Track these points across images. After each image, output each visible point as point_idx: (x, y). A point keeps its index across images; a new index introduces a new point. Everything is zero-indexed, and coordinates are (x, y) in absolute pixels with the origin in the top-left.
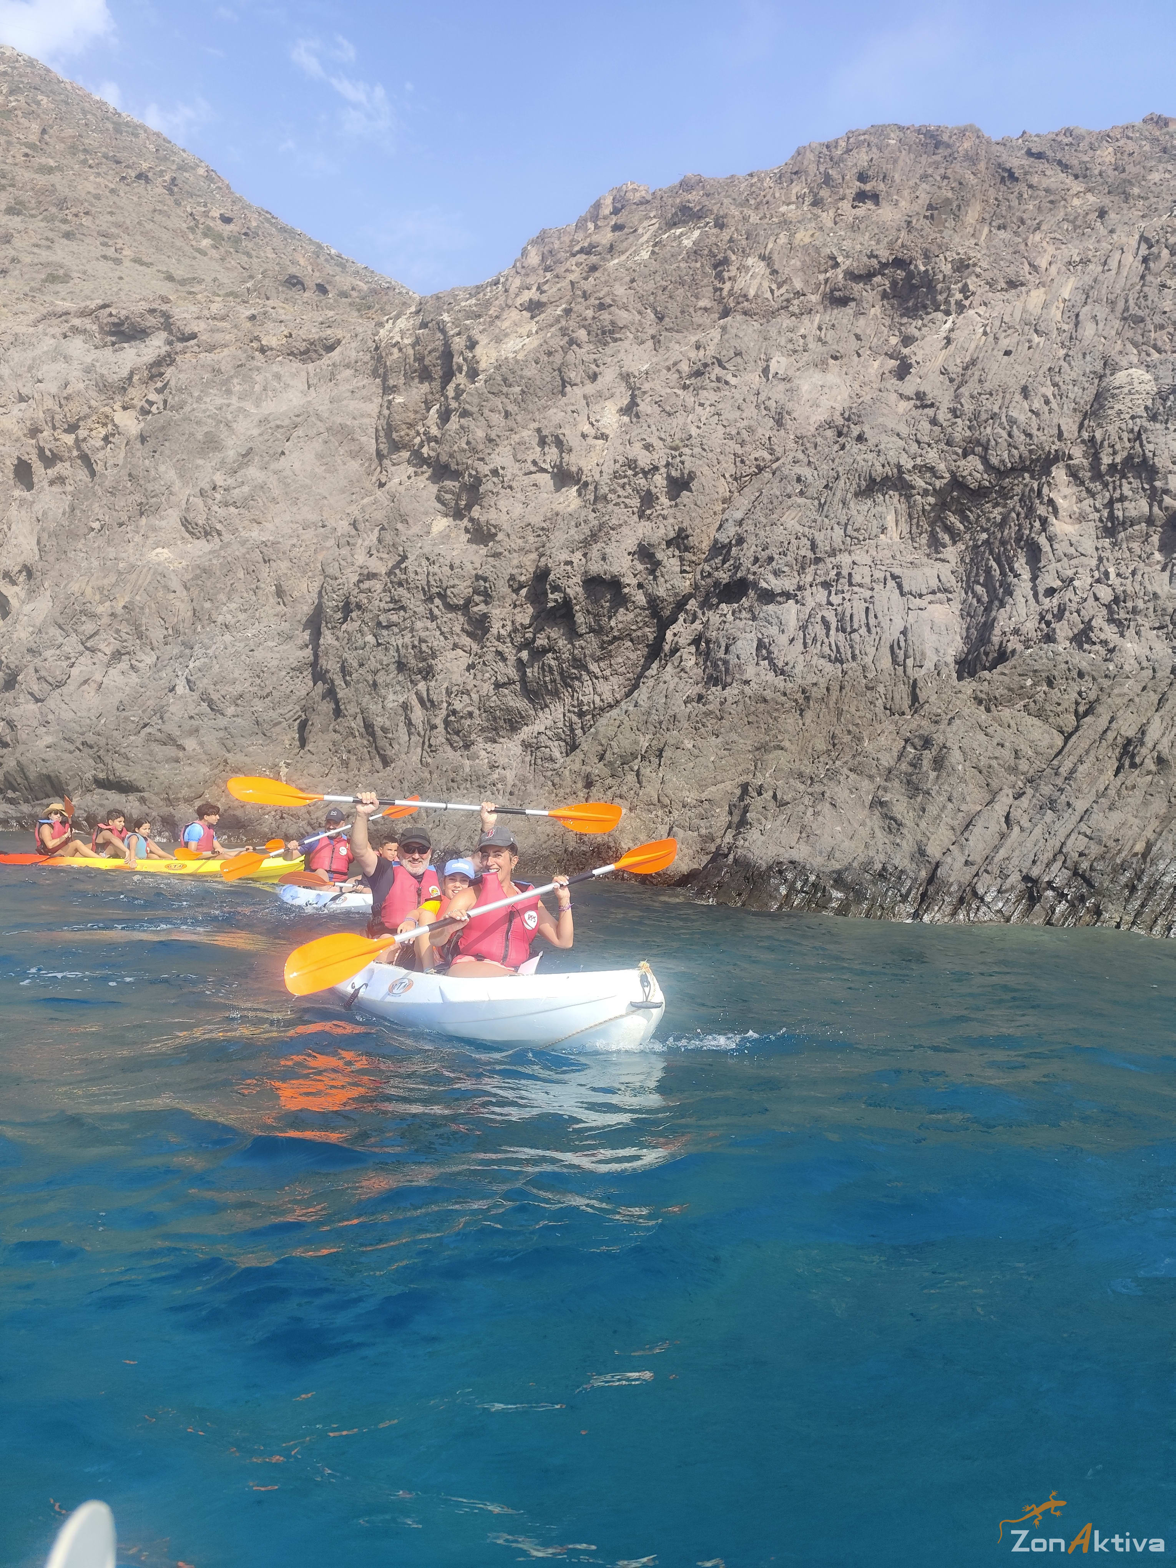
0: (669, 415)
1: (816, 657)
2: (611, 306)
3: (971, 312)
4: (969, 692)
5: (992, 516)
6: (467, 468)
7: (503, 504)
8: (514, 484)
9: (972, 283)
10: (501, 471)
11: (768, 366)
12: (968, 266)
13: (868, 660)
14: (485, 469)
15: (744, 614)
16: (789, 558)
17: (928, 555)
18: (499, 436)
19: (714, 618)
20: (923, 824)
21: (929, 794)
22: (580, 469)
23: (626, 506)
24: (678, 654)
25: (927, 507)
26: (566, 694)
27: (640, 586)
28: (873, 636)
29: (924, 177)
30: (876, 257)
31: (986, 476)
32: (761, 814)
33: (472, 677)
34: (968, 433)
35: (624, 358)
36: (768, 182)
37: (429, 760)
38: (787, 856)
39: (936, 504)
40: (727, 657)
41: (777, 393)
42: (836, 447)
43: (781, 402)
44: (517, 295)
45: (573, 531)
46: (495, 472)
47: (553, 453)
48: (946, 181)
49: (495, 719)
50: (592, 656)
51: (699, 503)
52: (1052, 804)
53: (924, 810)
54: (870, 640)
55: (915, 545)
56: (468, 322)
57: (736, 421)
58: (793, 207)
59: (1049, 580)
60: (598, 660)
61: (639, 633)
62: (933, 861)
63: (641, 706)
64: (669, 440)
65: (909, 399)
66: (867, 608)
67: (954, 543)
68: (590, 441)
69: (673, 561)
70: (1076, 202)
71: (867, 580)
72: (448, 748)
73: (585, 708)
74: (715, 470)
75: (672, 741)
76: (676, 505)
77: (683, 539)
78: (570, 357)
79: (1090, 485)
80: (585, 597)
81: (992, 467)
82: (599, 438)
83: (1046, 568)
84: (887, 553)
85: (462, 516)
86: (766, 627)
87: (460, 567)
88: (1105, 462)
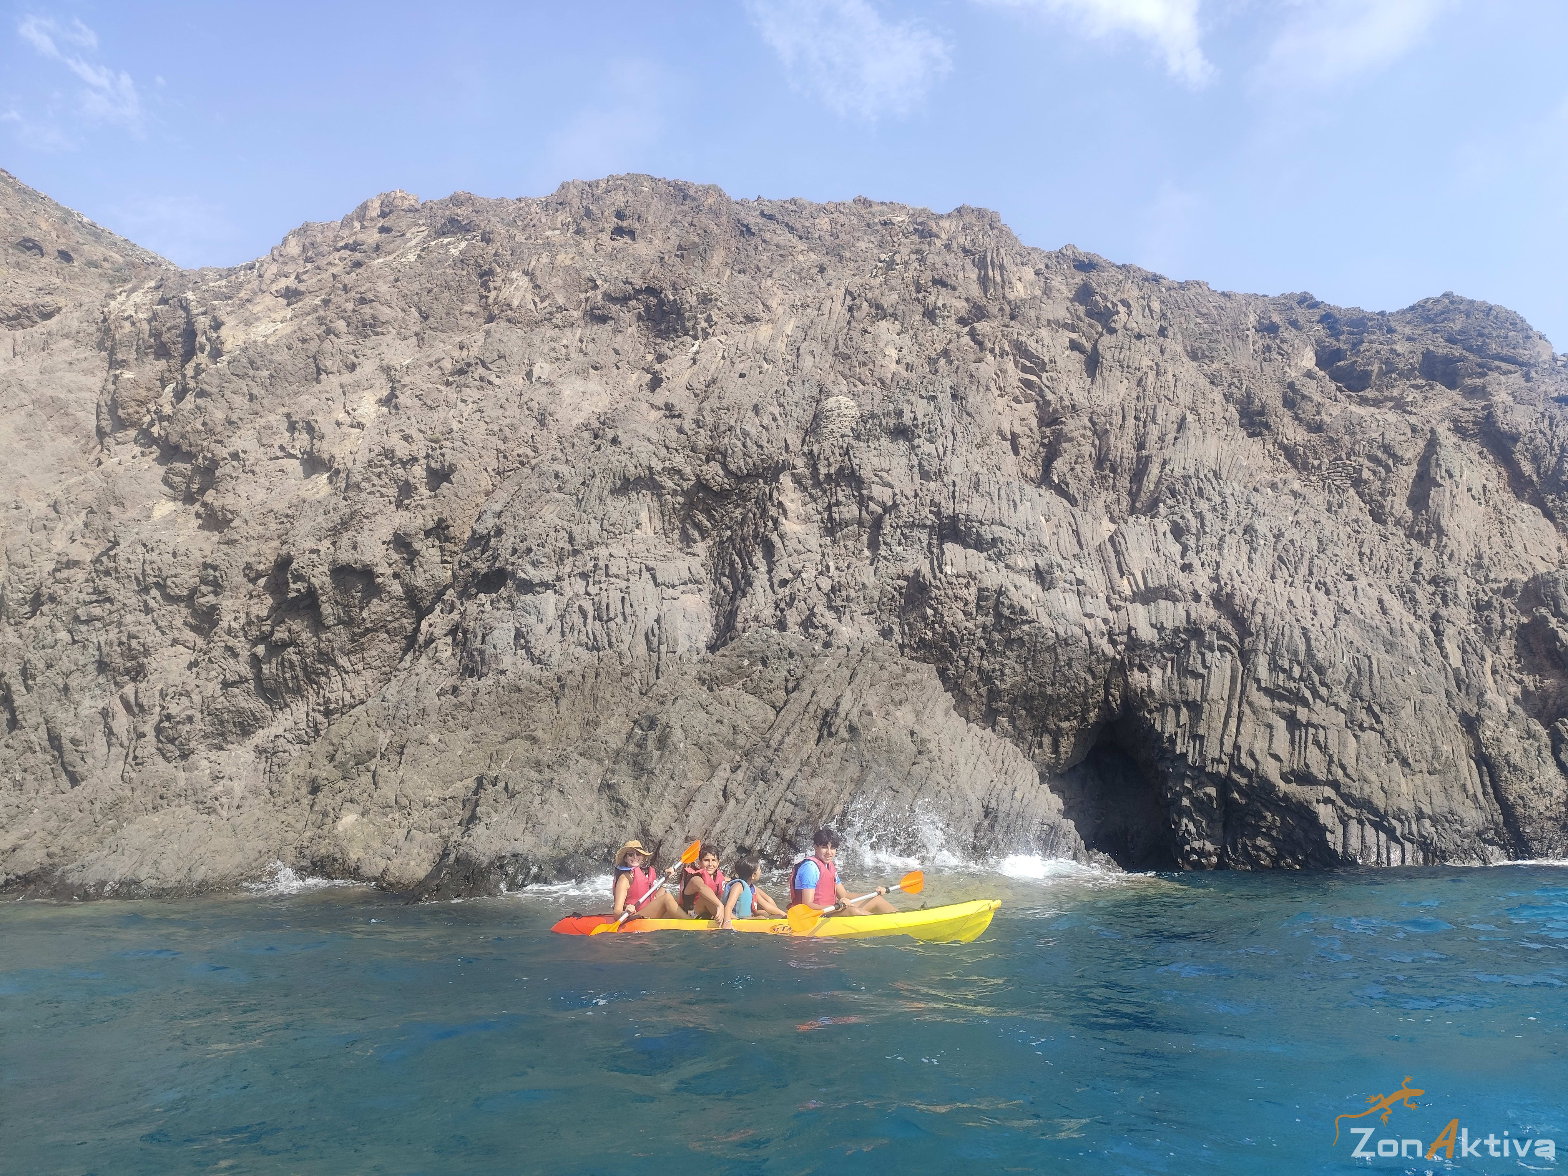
0: (431, 408)
1: (573, 646)
2: (373, 301)
3: (714, 339)
4: (694, 673)
5: (734, 515)
6: (202, 450)
7: (242, 489)
8: (257, 469)
9: (715, 314)
10: (242, 455)
11: (531, 370)
12: (711, 300)
13: (624, 647)
14: (222, 452)
15: (502, 604)
16: (547, 549)
17: (681, 550)
18: (241, 419)
19: (471, 607)
20: (647, 804)
21: (653, 773)
22: (333, 456)
23: (382, 495)
24: (433, 645)
25: (677, 506)
26: (311, 692)
27: (396, 576)
28: (629, 624)
29: (674, 222)
30: (631, 283)
31: (726, 480)
32: (491, 806)
33: (194, 676)
34: (710, 442)
35: (386, 351)
36: (534, 208)
37: (133, 775)
38: (509, 849)
39: (685, 504)
40: (484, 647)
41: (540, 395)
42: (592, 448)
43: (544, 404)
44: (273, 281)
45: (320, 519)
46: (235, 456)
47: (303, 439)
48: (693, 228)
49: (221, 723)
50: (341, 649)
51: (459, 494)
52: (762, 775)
53: (648, 790)
54: (625, 628)
55: (669, 540)
56: (216, 303)
57: (498, 418)
58: (558, 232)
59: (782, 572)
60: (348, 654)
61: (396, 624)
62: (656, 840)
63: (388, 701)
64: (429, 432)
65: (659, 409)
66: (623, 598)
67: (704, 539)
68: (345, 429)
69: (433, 551)
70: (801, 258)
71: (623, 571)
72: (159, 760)
73: (332, 706)
74: (477, 463)
75: (416, 736)
76: (436, 496)
77: (443, 529)
78: (327, 346)
79: (812, 491)
80: (333, 587)
81: (731, 472)
82: (355, 427)
83: (779, 562)
84: (643, 547)
85: (194, 501)
86: (524, 617)
87: (185, 555)
88: (822, 472)
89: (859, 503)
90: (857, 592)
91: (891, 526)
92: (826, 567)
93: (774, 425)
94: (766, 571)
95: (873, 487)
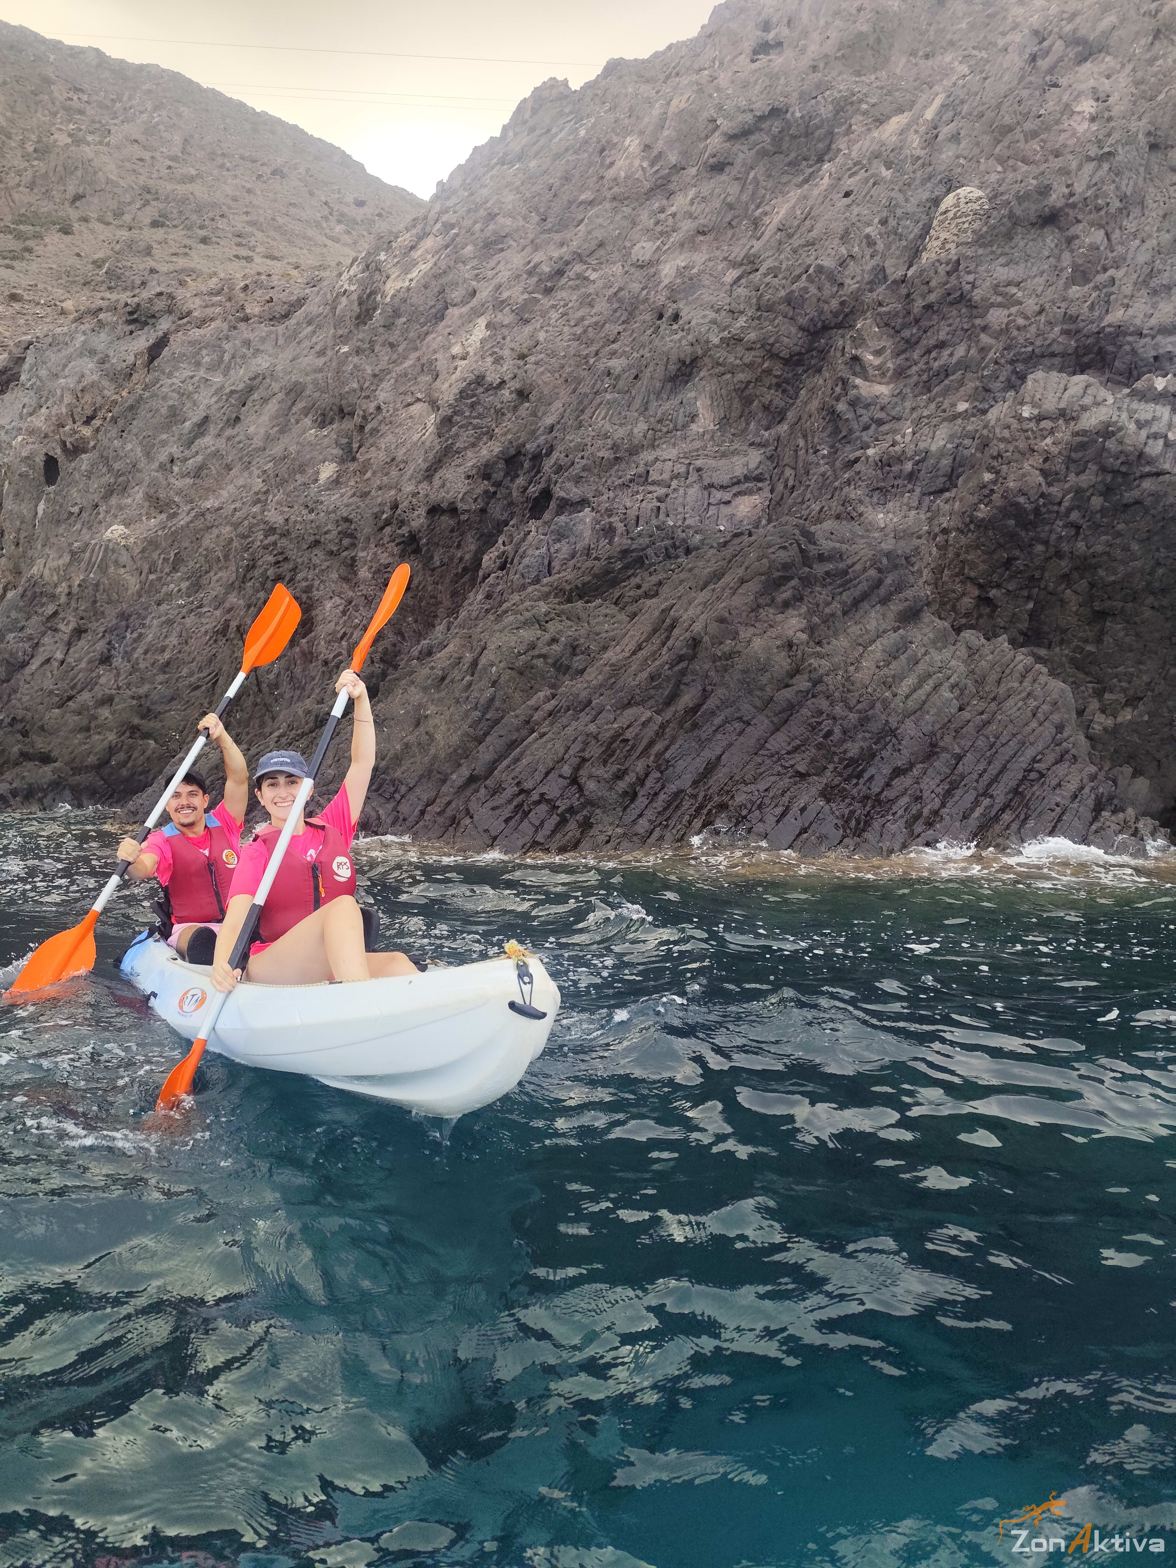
0: (526, 322)
6: (357, 408)
7: (382, 441)
8: (394, 419)
10: (383, 407)
11: (630, 254)
12: (852, 104)
14: (370, 407)
15: (544, 529)
16: (586, 461)
17: (748, 441)
18: (383, 371)
22: (441, 393)
24: (488, 579)
25: (739, 386)
30: (753, 111)
31: (797, 340)
34: (782, 294)
35: (503, 269)
39: (748, 381)
40: (515, 577)
41: (633, 281)
42: (650, 331)
43: (635, 291)
44: (436, 221)
45: (421, 461)
46: (379, 409)
47: (427, 381)
51: (539, 414)
55: (733, 431)
57: (583, 319)
59: (850, 452)
64: (518, 349)
65: (739, 265)
67: (777, 423)
68: (456, 362)
71: (666, 476)
74: (557, 375)
76: (516, 420)
77: (524, 455)
78: (454, 276)
79: (906, 333)
80: (431, 529)
81: (801, 328)
82: (464, 358)
83: (846, 439)
84: (698, 444)
85: (354, 459)
86: (559, 541)
87: (334, 512)
88: (919, 303)
89: (969, 338)
90: (917, 463)
91: (996, 363)
92: (903, 437)
93: (868, 252)
94: (830, 453)
95: (991, 311)
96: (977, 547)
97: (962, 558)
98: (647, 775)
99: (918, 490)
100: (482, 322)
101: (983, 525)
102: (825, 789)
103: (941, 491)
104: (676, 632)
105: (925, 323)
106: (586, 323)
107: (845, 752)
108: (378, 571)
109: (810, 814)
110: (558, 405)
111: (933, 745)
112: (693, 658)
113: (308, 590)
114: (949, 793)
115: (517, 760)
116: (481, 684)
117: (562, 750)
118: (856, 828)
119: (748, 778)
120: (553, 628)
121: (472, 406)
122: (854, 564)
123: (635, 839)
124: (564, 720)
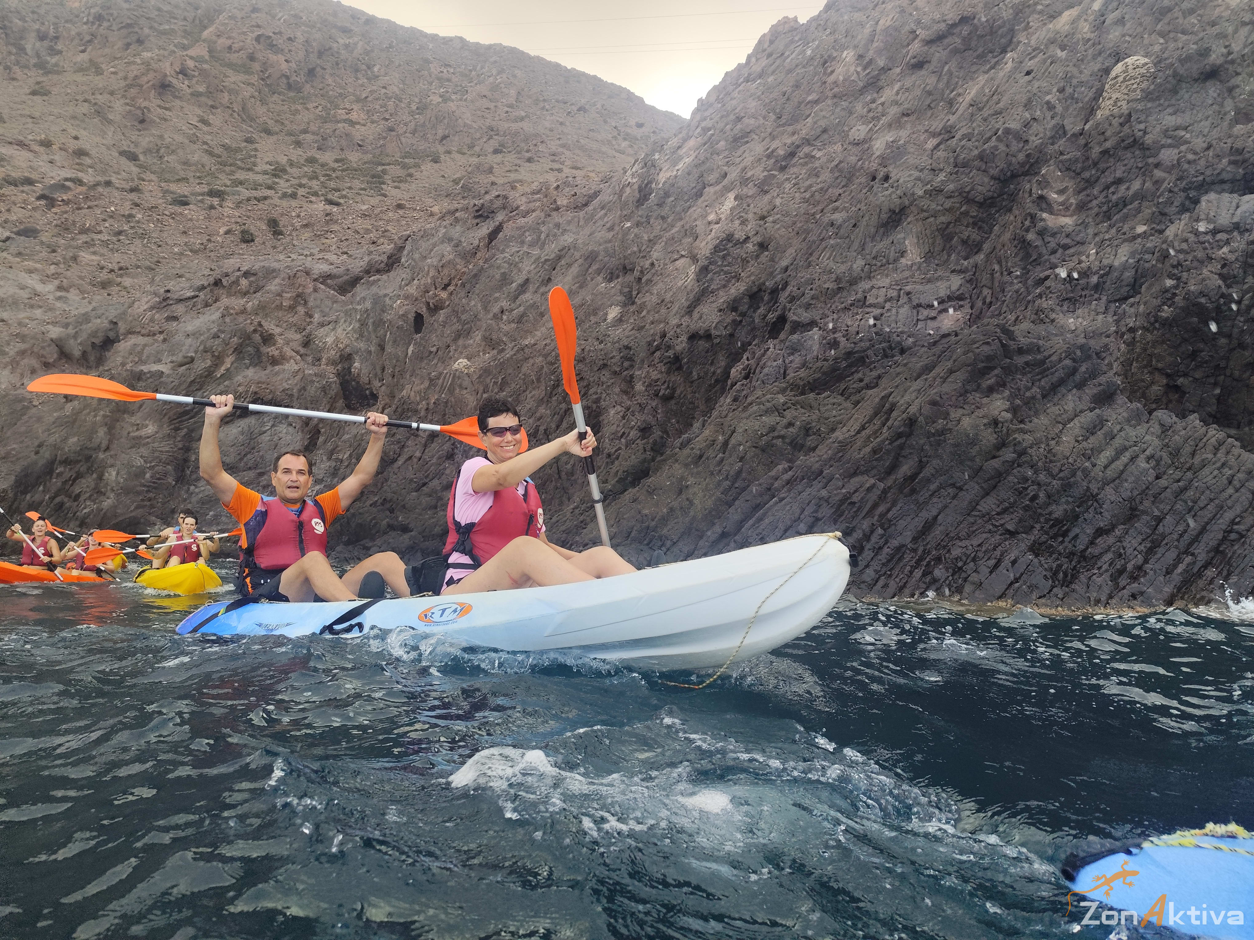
6: (636, 265)
7: (655, 288)
8: (664, 272)
10: (656, 263)
11: (848, 136)
14: (646, 264)
15: (780, 346)
16: (814, 292)
17: (950, 269)
19: (760, 352)
22: (699, 250)
23: (725, 273)
27: (732, 335)
30: (945, 21)
31: (990, 187)
34: (975, 153)
39: (949, 222)
40: (757, 384)
45: (684, 301)
46: (652, 265)
47: (689, 242)
51: (776, 259)
55: (937, 262)
59: (1040, 272)
64: (760, 213)
66: (874, 325)
67: (974, 254)
68: (712, 226)
71: (881, 300)
74: (791, 230)
76: (758, 265)
77: (765, 291)
78: (710, 164)
79: (1086, 175)
80: (691, 351)
81: (993, 178)
82: (717, 223)
83: (1037, 262)
84: (907, 274)
85: (633, 303)
86: (793, 354)
87: (618, 342)
88: (1096, 151)
89: (1144, 174)
90: (1102, 276)
91: (1170, 191)
92: (1088, 256)
93: (1049, 114)
94: (1022, 274)
95: (1163, 151)
96: (1163, 342)
97: (1149, 352)
98: (872, 532)
99: (1104, 298)
100: (731, 196)
101: (1166, 323)
102: (1033, 545)
103: (1126, 299)
104: (894, 414)
105: (1102, 166)
106: (814, 189)
107: (1050, 514)
108: (650, 385)
109: (1021, 566)
110: (791, 251)
111: (1133, 509)
112: (909, 435)
113: (597, 401)
114: (1151, 551)
115: (760, 520)
116: (731, 460)
117: (798, 511)
118: (1064, 581)
119: (963, 534)
120: (789, 414)
121: (724, 257)
122: (1050, 356)
123: (862, 586)
124: (800, 487)
